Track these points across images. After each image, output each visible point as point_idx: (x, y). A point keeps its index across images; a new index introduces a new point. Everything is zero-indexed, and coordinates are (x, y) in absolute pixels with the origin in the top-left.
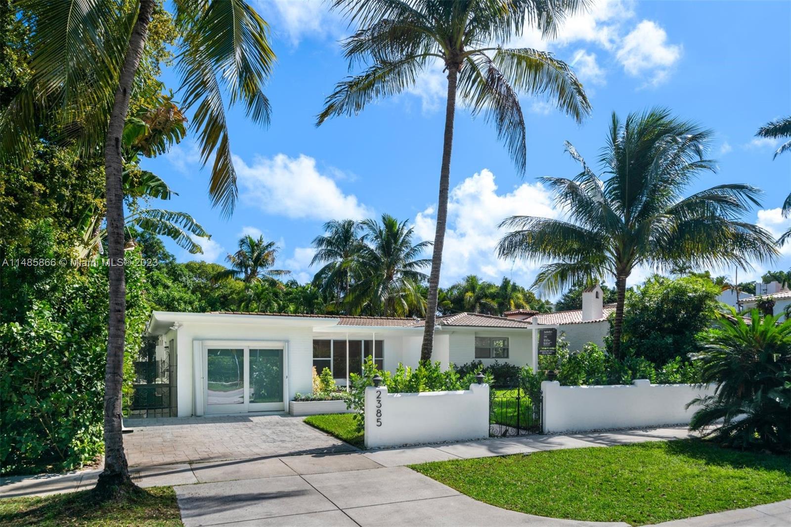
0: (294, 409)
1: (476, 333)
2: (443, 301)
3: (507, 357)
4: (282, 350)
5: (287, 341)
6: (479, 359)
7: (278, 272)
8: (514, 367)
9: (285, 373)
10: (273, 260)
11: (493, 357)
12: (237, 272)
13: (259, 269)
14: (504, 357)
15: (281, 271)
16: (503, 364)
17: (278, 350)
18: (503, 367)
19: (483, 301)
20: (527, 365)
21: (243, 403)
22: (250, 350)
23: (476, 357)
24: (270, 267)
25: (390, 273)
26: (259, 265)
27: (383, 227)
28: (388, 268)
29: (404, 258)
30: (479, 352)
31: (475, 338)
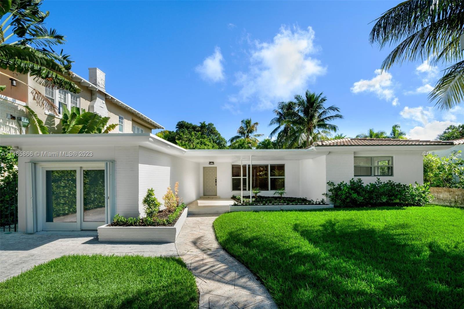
1: (355, 153)
3: (392, 175)
6: (358, 177)
7: (259, 135)
8: (399, 185)
9: (106, 194)
10: (256, 130)
11: (375, 176)
12: (241, 137)
13: (250, 135)
14: (388, 175)
15: (260, 135)
16: (386, 182)
18: (386, 185)
20: (416, 183)
21: (76, 222)
23: (355, 176)
24: (255, 133)
25: (309, 127)
26: (250, 133)
27: (305, 99)
28: (308, 123)
29: (319, 117)
30: (359, 171)
31: (354, 157)
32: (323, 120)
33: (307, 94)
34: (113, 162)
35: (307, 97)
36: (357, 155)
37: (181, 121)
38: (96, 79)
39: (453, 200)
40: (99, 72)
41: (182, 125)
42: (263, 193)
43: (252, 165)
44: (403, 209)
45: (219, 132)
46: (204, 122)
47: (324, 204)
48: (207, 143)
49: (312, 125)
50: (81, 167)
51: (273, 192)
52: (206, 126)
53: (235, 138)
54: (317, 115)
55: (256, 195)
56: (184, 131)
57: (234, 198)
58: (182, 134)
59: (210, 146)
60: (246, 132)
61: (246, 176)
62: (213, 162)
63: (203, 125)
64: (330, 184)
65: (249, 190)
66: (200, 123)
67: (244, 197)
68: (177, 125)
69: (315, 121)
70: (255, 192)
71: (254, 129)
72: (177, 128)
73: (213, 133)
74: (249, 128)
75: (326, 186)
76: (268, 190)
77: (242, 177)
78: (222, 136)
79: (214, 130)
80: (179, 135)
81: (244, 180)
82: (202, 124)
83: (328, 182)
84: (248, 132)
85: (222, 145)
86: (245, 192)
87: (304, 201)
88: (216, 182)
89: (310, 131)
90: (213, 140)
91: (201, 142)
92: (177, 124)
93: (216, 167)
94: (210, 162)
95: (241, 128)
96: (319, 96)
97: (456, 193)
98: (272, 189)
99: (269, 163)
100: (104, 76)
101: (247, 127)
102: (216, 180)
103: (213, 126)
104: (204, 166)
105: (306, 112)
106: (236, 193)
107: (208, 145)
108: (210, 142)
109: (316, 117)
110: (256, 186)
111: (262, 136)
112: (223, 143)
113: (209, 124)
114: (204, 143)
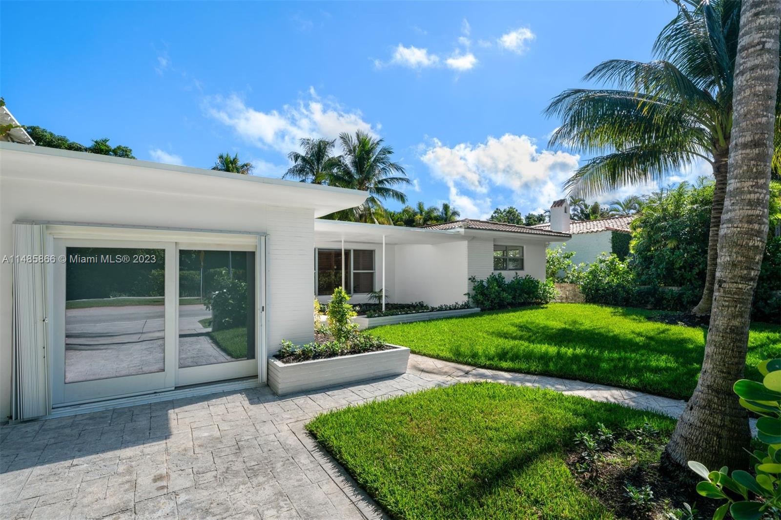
0: (280, 381)
2: (397, 222)
3: (522, 269)
4: (253, 254)
5: (264, 235)
6: (499, 272)
9: (260, 302)
11: (511, 269)
17: (244, 253)
21: (164, 370)
22: (182, 252)
23: (494, 269)
28: (361, 183)
30: (500, 263)
31: (494, 245)
32: (381, 182)
36: (496, 244)
39: (564, 296)
44: (543, 308)
47: (468, 307)
64: (472, 279)
75: (467, 283)
76: (350, 293)
83: (471, 277)
87: (420, 307)
96: (378, 143)
97: (568, 289)
99: (353, 246)
101: (228, 170)
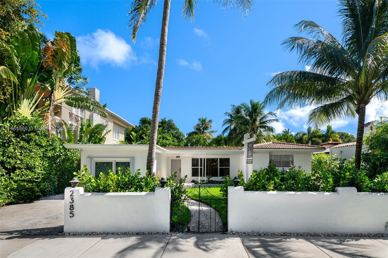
1: (270, 153)
7: (213, 132)
10: (211, 127)
11: (282, 167)
13: (205, 131)
19: (314, 139)
24: (210, 130)
25: (253, 127)
26: (205, 129)
27: (250, 106)
28: (252, 125)
29: (260, 120)
31: (270, 155)
32: (263, 123)
33: (251, 102)
34: (133, 158)
35: (251, 104)
37: (144, 117)
38: (95, 96)
40: (97, 91)
41: (144, 120)
42: (213, 179)
43: (206, 159)
45: (178, 127)
46: (165, 118)
48: (168, 138)
49: (256, 126)
50: (115, 161)
51: (221, 177)
52: (167, 122)
53: (192, 133)
54: (258, 119)
55: (209, 179)
56: (147, 126)
57: (193, 181)
58: (145, 129)
59: (170, 140)
60: (202, 129)
61: (202, 166)
62: (179, 157)
63: (164, 121)
65: (204, 176)
66: (162, 119)
67: (200, 181)
68: (140, 121)
69: (257, 123)
70: (209, 177)
71: (209, 126)
72: (140, 123)
73: (171, 128)
74: (204, 126)
76: (217, 176)
77: (199, 167)
78: (181, 130)
79: (174, 126)
80: (143, 129)
81: (201, 169)
82: (162, 120)
84: (203, 129)
85: (181, 139)
86: (201, 177)
88: (180, 170)
89: (254, 131)
90: (172, 134)
91: (163, 137)
92: (140, 119)
93: (181, 160)
94: (177, 157)
95: (198, 125)
98: (220, 176)
99: (219, 157)
100: (99, 93)
101: (203, 124)
102: (180, 169)
103: (172, 122)
104: (172, 159)
105: (251, 115)
106: (195, 178)
107: (169, 140)
108: (171, 136)
109: (258, 121)
110: (210, 174)
111: (215, 132)
112: (181, 137)
113: (169, 121)
114: (166, 137)
